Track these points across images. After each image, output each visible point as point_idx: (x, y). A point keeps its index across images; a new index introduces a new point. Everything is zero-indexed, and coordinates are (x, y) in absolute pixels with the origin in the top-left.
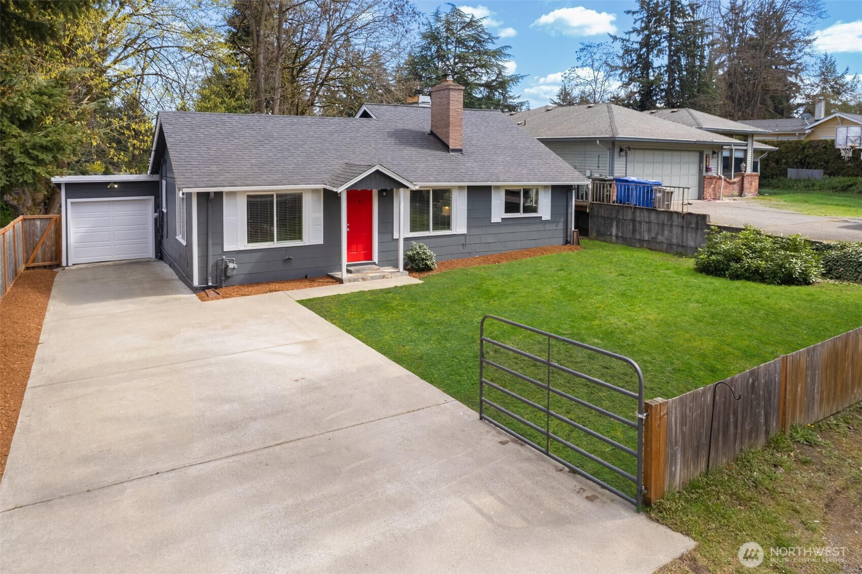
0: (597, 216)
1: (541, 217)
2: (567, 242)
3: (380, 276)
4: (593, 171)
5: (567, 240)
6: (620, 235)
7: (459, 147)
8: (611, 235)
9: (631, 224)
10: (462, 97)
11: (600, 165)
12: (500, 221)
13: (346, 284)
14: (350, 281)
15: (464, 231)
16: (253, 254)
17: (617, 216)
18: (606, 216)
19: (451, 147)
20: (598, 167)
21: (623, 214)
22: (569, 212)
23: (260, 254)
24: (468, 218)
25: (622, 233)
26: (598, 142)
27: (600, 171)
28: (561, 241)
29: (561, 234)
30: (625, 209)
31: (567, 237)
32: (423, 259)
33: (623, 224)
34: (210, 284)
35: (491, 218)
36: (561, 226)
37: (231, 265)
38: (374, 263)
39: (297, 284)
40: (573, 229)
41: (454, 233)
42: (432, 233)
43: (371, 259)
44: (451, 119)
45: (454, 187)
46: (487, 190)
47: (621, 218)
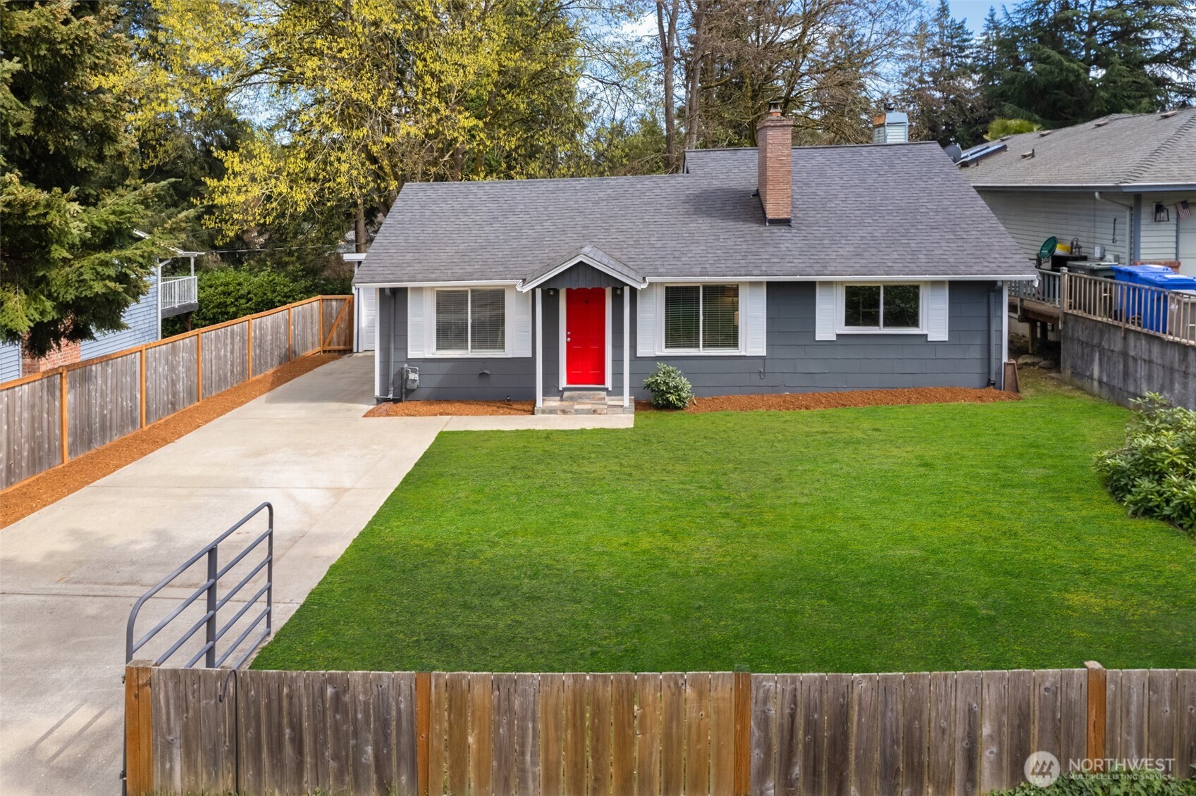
0: (1072, 339)
1: (926, 336)
2: (989, 383)
3: (589, 410)
4: (1107, 248)
5: (989, 380)
6: (1105, 379)
7: (785, 216)
8: (1091, 378)
9: (1121, 360)
10: (790, 136)
11: (1117, 238)
12: (834, 338)
13: (538, 416)
14: (543, 412)
15: (761, 351)
16: (442, 364)
17: (1101, 343)
18: (1085, 339)
19: (769, 216)
20: (1114, 241)
21: (1109, 338)
22: (994, 328)
23: (450, 365)
24: (768, 332)
25: (1108, 376)
26: (1097, 195)
27: (1118, 249)
28: (977, 380)
29: (977, 368)
30: (1112, 330)
31: (989, 373)
32: (664, 393)
33: (1109, 359)
34: (391, 396)
35: (814, 332)
36: (976, 353)
37: (412, 376)
38: (606, 389)
39: (480, 408)
40: (1005, 359)
41: (743, 353)
42: (701, 351)
43: (603, 382)
44: (769, 173)
45: (744, 283)
46: (808, 289)
47: (1106, 346)
